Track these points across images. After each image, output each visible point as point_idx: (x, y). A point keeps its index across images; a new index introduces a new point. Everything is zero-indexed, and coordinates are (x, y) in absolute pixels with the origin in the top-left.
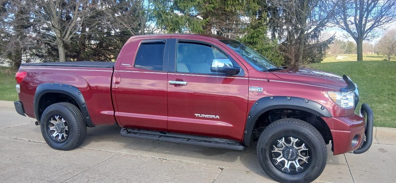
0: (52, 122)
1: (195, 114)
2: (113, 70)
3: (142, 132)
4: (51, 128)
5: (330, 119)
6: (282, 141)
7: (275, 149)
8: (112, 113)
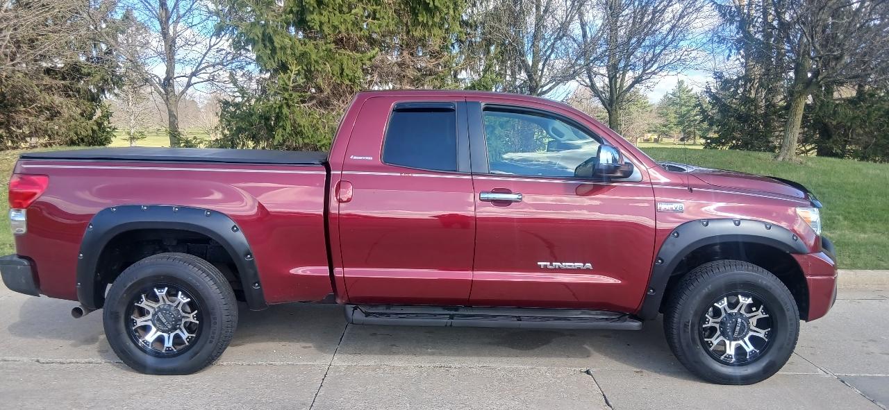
1: (539, 263)
2: (328, 171)
4: (140, 322)
5: (805, 257)
6: (723, 304)
7: (708, 322)
8: (323, 270)
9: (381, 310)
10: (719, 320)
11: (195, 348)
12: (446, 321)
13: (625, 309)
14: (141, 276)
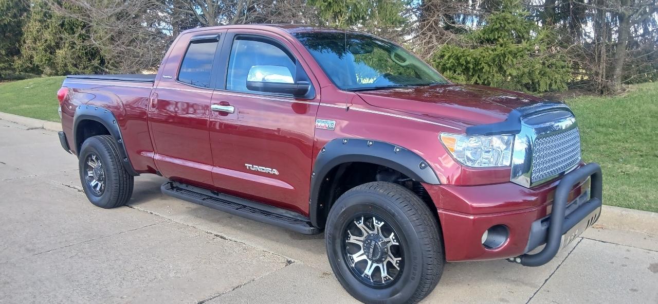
0: (90, 163)
1: (246, 165)
2: (153, 86)
3: (190, 188)
4: (90, 174)
6: (360, 224)
10: (362, 238)
14: (88, 147)
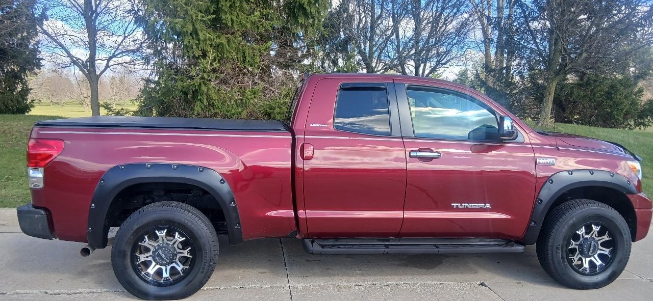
0: (147, 242)
1: (452, 204)
2: (293, 135)
4: (143, 258)
5: (635, 196)
6: (581, 232)
7: (572, 245)
8: (290, 213)
9: (331, 242)
10: (578, 243)
11: (189, 278)
12: (384, 249)
13: (511, 237)
14: (145, 220)
